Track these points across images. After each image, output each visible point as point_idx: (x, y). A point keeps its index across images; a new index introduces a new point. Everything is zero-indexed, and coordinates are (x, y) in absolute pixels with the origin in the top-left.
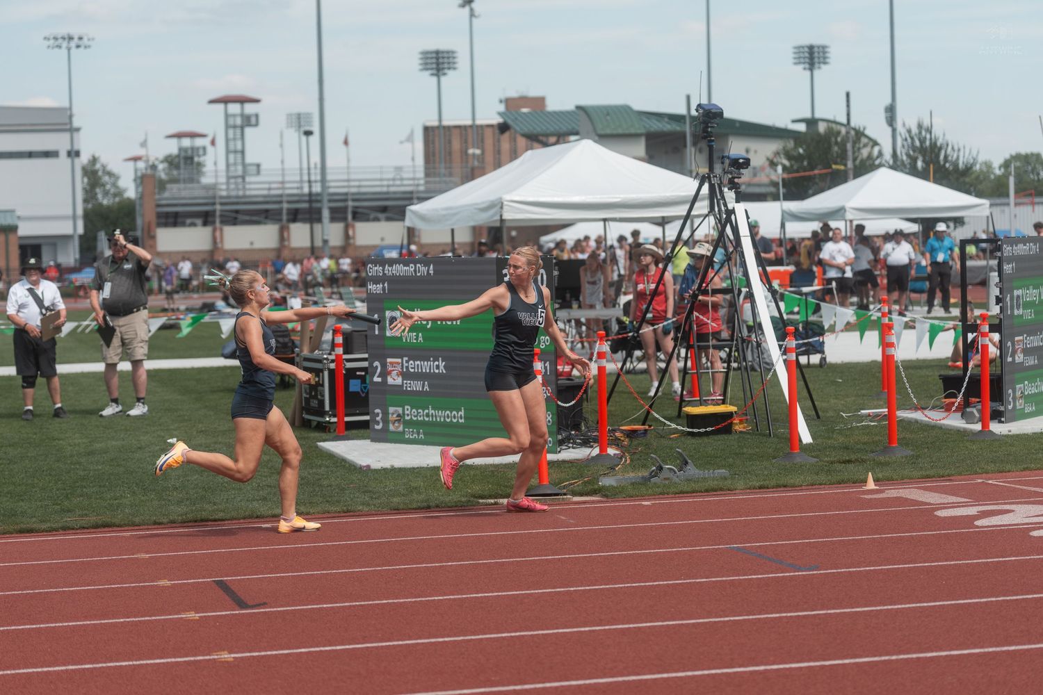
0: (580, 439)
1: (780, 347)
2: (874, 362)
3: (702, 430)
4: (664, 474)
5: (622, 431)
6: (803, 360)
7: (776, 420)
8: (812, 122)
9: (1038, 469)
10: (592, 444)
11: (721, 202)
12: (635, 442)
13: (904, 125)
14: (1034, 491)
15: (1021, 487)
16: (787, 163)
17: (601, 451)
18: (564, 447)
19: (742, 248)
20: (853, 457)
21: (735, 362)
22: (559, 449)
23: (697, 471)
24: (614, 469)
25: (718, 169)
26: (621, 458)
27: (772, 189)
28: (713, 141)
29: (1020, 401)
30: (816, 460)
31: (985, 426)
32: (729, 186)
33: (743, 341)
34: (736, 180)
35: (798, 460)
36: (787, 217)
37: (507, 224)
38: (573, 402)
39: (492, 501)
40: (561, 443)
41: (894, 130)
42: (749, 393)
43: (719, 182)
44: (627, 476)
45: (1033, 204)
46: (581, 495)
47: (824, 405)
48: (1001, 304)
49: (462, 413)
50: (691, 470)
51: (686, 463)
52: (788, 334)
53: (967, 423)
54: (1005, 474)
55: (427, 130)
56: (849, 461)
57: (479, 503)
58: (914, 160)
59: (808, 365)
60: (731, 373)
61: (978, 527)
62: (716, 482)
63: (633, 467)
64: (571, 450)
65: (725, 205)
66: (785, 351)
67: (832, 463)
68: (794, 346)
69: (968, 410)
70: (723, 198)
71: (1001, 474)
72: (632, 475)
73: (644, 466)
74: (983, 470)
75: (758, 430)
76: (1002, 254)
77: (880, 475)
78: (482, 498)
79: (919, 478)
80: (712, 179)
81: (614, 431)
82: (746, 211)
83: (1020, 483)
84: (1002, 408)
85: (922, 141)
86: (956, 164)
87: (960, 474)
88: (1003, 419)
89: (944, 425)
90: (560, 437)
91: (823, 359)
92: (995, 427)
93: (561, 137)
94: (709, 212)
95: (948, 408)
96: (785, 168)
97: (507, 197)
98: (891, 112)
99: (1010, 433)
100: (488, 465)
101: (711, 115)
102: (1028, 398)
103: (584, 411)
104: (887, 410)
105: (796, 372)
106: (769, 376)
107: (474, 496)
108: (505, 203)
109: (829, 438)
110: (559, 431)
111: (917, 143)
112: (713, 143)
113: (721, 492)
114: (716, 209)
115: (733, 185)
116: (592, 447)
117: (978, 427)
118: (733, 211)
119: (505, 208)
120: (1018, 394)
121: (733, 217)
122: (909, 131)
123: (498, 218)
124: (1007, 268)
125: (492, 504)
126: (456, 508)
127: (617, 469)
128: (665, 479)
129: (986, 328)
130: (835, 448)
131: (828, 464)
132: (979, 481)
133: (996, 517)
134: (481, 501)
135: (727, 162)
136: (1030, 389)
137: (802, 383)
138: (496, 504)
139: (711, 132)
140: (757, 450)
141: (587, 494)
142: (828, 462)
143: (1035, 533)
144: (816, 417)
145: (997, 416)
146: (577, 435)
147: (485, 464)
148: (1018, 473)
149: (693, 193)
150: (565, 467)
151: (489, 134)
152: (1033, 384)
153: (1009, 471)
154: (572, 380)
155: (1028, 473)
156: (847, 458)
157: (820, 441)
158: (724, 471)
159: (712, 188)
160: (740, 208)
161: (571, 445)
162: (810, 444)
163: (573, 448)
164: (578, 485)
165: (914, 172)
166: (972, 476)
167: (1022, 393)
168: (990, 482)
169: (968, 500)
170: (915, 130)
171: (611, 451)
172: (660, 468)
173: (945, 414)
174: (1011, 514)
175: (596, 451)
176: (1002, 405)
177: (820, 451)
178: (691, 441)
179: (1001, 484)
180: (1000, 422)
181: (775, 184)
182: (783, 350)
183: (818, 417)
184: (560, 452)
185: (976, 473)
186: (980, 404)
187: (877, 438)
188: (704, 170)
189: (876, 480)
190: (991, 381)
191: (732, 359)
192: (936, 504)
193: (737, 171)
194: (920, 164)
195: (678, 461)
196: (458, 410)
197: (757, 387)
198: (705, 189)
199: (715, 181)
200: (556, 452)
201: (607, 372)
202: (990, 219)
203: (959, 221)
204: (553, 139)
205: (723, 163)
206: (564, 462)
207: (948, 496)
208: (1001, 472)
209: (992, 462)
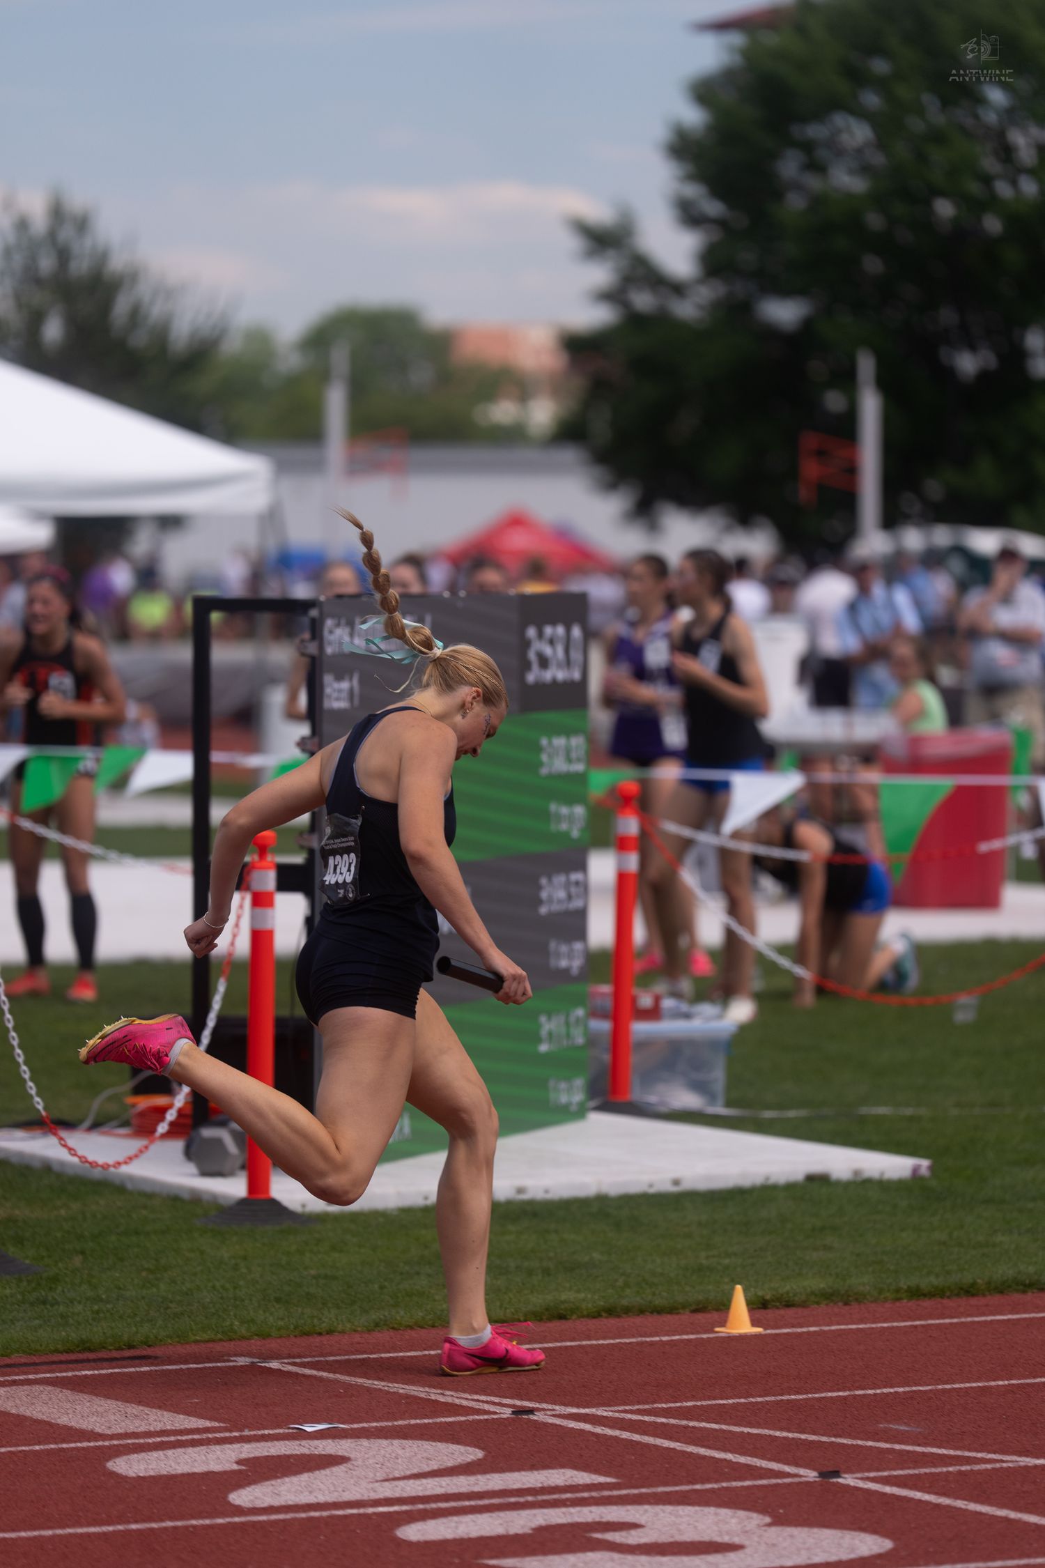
14: (407, 1396)
15: (368, 1383)
31: (257, 1184)
53: (205, 1173)
54: (318, 1339)
58: (36, 320)
61: (239, 1510)
69: (207, 1133)
71: (305, 1340)
74: (253, 1326)
76: (321, 647)
79: (57, 1351)
83: (365, 1369)
85: (64, 255)
86: (161, 335)
89: (131, 1178)
95: (144, 1126)
111: (47, 263)
117: (235, 1187)
122: (24, 225)
124: (335, 691)
129: (268, 879)
132: (242, 1361)
133: (295, 1479)
143: (413, 1532)
148: (357, 1338)
153: (330, 1331)
155: (384, 1336)
166: (218, 1347)
168: (274, 1365)
169: (208, 1424)
170: (40, 222)
173: (135, 1144)
174: (339, 1470)
185: (232, 1336)
190: (280, 1041)
192: (112, 1437)
202: (271, 518)
207: (147, 1410)
208: (307, 1334)
209: (278, 1300)
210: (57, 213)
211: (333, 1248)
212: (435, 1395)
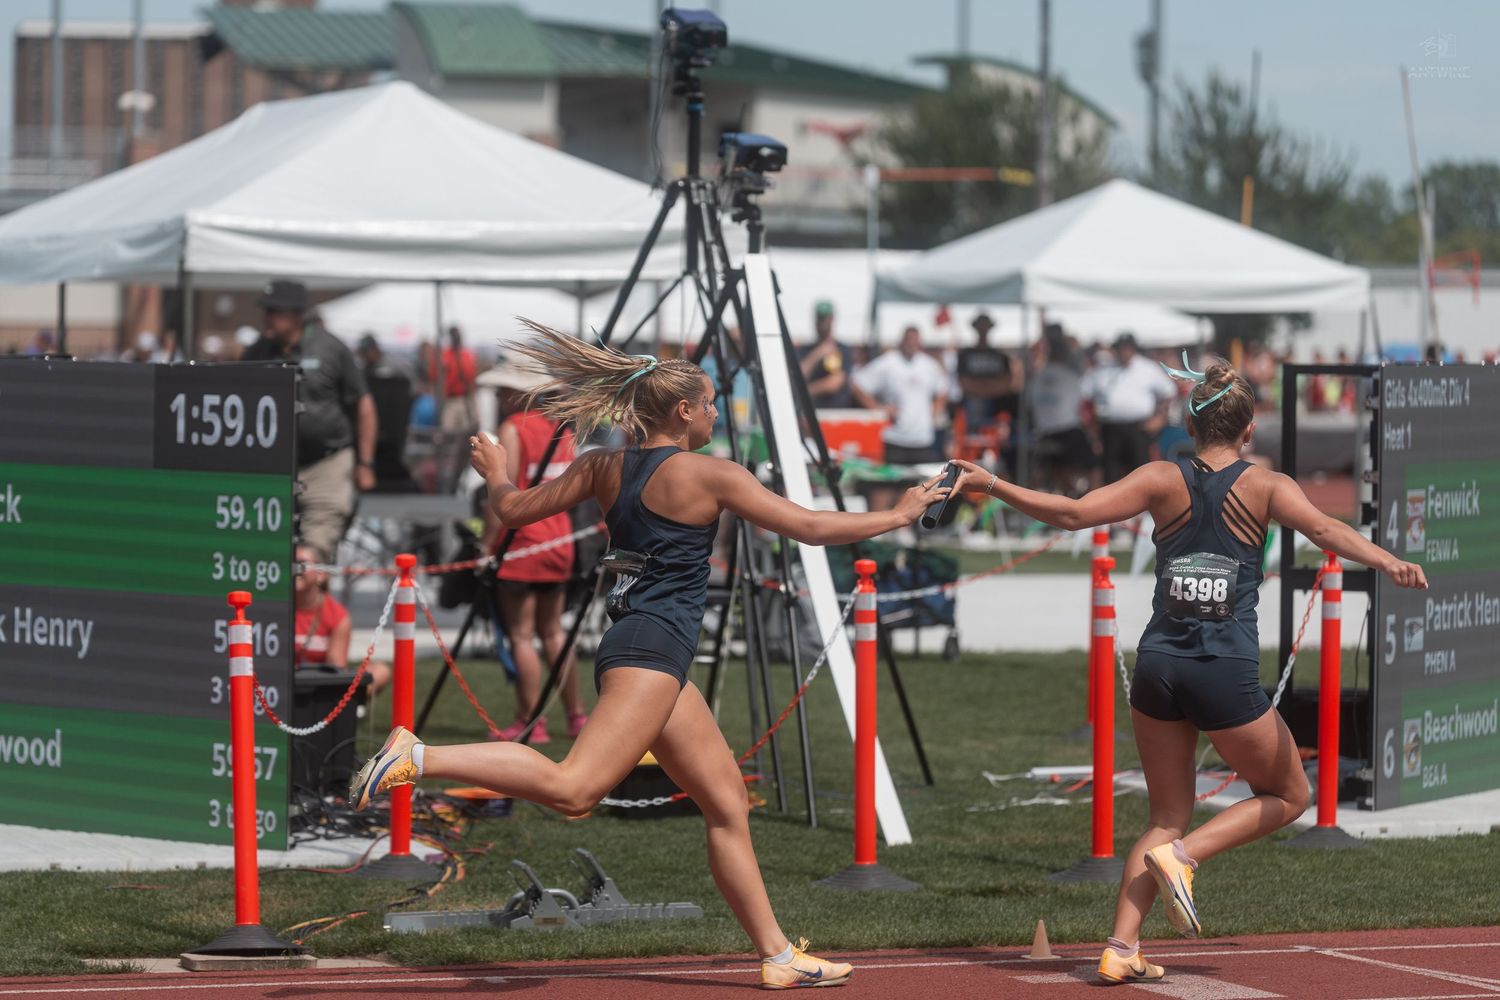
0: (345, 817)
1: (842, 605)
2: (1074, 653)
3: (642, 803)
4: (541, 910)
5: (451, 801)
6: (903, 641)
7: (826, 785)
8: (958, 67)
9: (1446, 924)
10: (373, 829)
11: (715, 249)
12: (481, 828)
13: (1179, 82)
14: (1431, 978)
15: (1401, 967)
16: (892, 161)
17: (395, 847)
18: (303, 835)
19: (759, 364)
20: (1005, 881)
21: (736, 638)
22: (291, 840)
23: (625, 904)
24: (424, 893)
25: (708, 169)
26: (443, 868)
27: (853, 225)
28: (699, 100)
29: (1413, 759)
30: (915, 885)
31: (1325, 816)
32: (735, 211)
33: (756, 590)
34: (752, 199)
35: (873, 884)
36: (886, 291)
37: (196, 283)
38: (321, 725)
39: (116, 963)
40: (297, 824)
41: (1155, 95)
42: (763, 717)
43: (711, 201)
44: (454, 911)
45: (1475, 284)
46: (339, 954)
47: (947, 752)
48: (1374, 524)
49: (56, 743)
50: (612, 902)
51: (599, 883)
52: (859, 577)
54: (1364, 934)
55: (25, 46)
56: (995, 892)
57: (82, 966)
58: (1199, 168)
59: (916, 656)
60: (724, 668)
62: (670, 934)
63: (473, 888)
64: (322, 843)
65: (725, 258)
66: (852, 618)
67: (955, 893)
68: (873, 607)
70: (719, 239)
71: (1354, 935)
72: (466, 908)
73: (498, 888)
74: (1314, 924)
75: (780, 809)
76: (1382, 403)
77: (1067, 929)
78: (93, 954)
79: (1158, 938)
80: (694, 193)
81: (430, 799)
82: (774, 276)
83: (1399, 957)
84: (1367, 775)
85: (1221, 120)
86: (1298, 181)
87: (1259, 932)
88: (1369, 801)
90: (295, 810)
91: (952, 641)
92: (1353, 822)
93: (352, 75)
94: (686, 273)
96: (886, 177)
97: (197, 217)
98: (1148, 50)
99: (1383, 836)
100: (115, 873)
101: (697, 36)
102: (1429, 752)
103: (358, 747)
104: (1089, 769)
105: (878, 669)
106: (810, 678)
107: (74, 950)
108: (193, 231)
109: (952, 833)
110: (294, 793)
111: (1209, 126)
112: (700, 107)
113: (681, 958)
114: (702, 266)
115: (747, 213)
116: (372, 836)
118: (741, 274)
119: (193, 244)
120: (1408, 739)
121: (741, 287)
122: (1190, 97)
123: (174, 266)
124: (1393, 436)
125: (115, 971)
126: (25, 979)
127: (431, 892)
128: (547, 921)
129: (1336, 581)
130: (960, 857)
131: (942, 896)
132: (1303, 949)
134: (89, 962)
135: (732, 153)
136: (1437, 731)
137: (894, 697)
138: (125, 970)
139: (696, 79)
140: (777, 857)
141: (353, 953)
142: (944, 892)
144: (922, 781)
145: (1356, 793)
146: (337, 807)
147: (108, 872)
148: (1395, 933)
149: (647, 225)
150: (304, 885)
151: (176, 61)
152: (1444, 719)
153: (1375, 928)
154: (331, 670)
155: (1418, 932)
156: (991, 884)
157: (927, 840)
158: (690, 905)
159: (693, 213)
160: (758, 267)
161: (321, 831)
162: (904, 847)
163: (328, 837)
164: (333, 931)
165: (1196, 195)
166: (1285, 937)
167: (1417, 739)
168: (1328, 952)
170: (1202, 95)
171: (420, 849)
172: (535, 895)
175: (382, 848)
176: (1369, 766)
177: (926, 863)
178: (615, 829)
179: (1354, 958)
180: (1363, 807)
181: (860, 212)
182: (846, 614)
183: (929, 780)
184: (293, 846)
185: (1297, 930)
186: (1316, 762)
187: (1066, 837)
188: (677, 170)
189: (1056, 940)
190: (1345, 709)
191: (727, 634)
193: (753, 175)
194: (1213, 177)
195: (582, 879)
196: (47, 737)
197: (781, 700)
198: (677, 218)
199: (701, 199)
200: (283, 847)
201: (417, 653)
202: (1368, 318)
203: (1301, 320)
204: (331, 80)
205: (722, 155)
206: (303, 871)
207: (1224, 983)
208: (1357, 929)
209: (1335, 904)
210: (1215, 88)
211: (1383, 865)
212: (1453, 977)
